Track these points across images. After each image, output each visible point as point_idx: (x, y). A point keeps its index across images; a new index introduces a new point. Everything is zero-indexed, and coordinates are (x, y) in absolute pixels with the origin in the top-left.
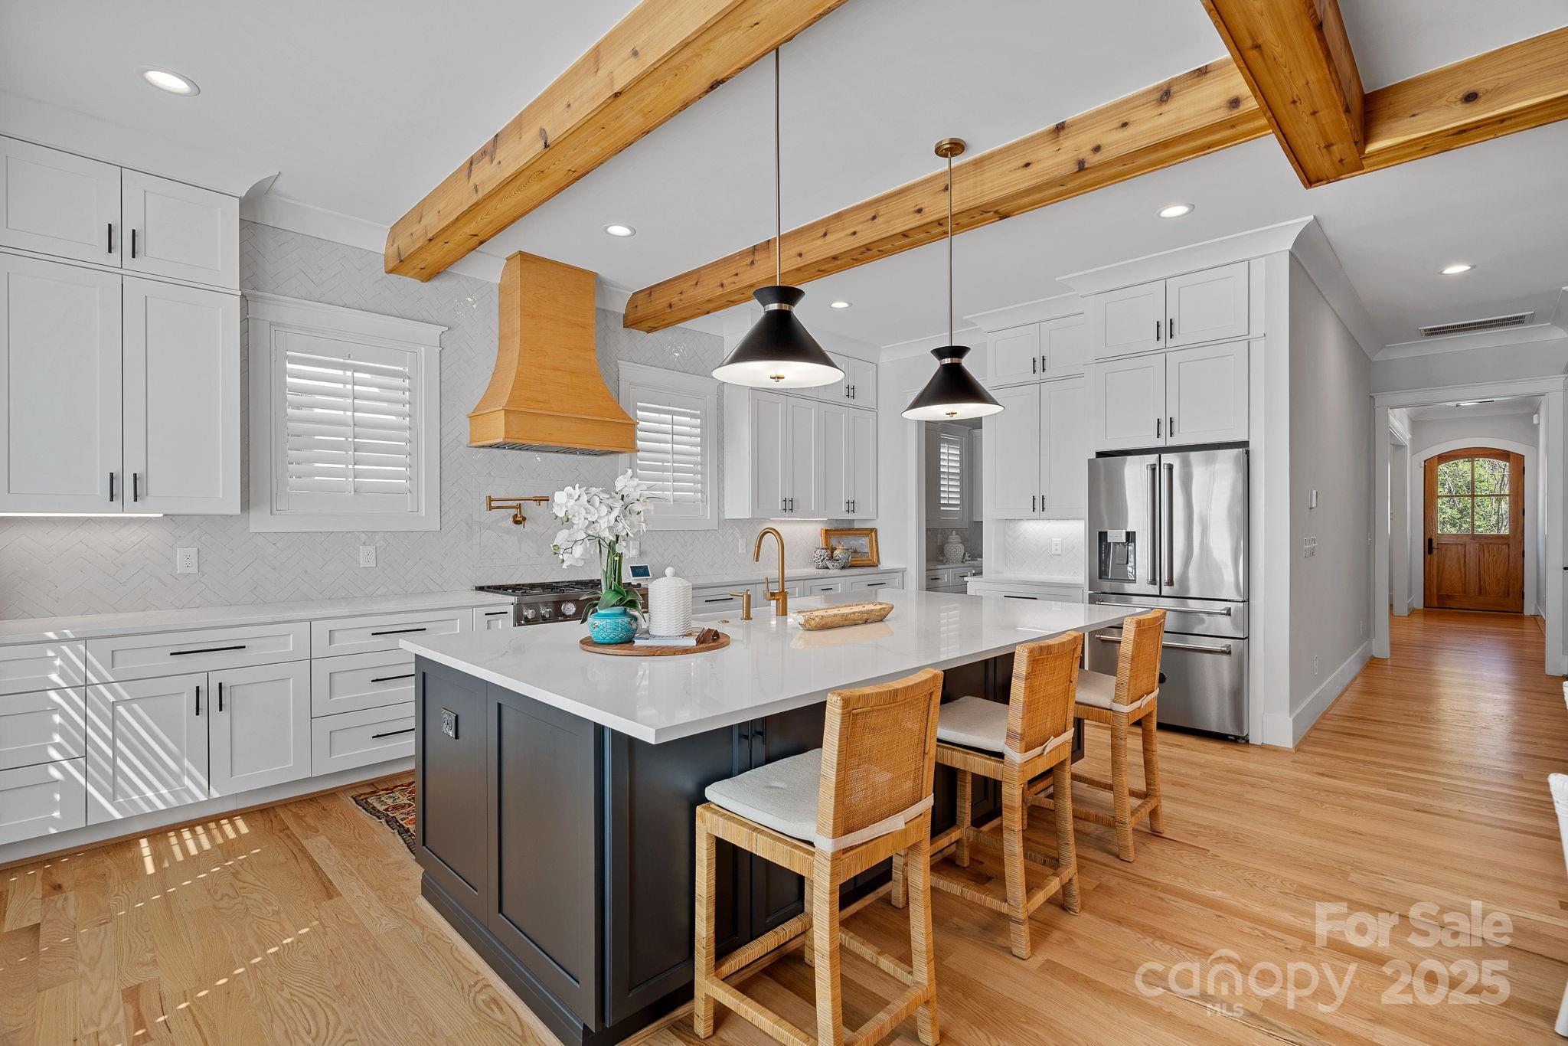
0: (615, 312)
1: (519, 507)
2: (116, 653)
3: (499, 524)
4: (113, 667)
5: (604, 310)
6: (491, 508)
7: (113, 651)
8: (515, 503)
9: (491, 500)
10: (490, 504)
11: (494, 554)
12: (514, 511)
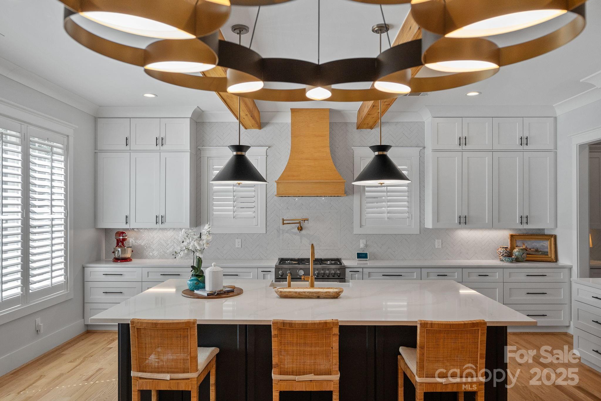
0: (351, 123)
1: (300, 223)
2: (149, 273)
3: (292, 231)
4: (148, 277)
5: (345, 123)
6: (284, 224)
7: (148, 272)
8: (298, 221)
9: (283, 220)
10: (283, 222)
11: (289, 244)
12: (298, 225)
